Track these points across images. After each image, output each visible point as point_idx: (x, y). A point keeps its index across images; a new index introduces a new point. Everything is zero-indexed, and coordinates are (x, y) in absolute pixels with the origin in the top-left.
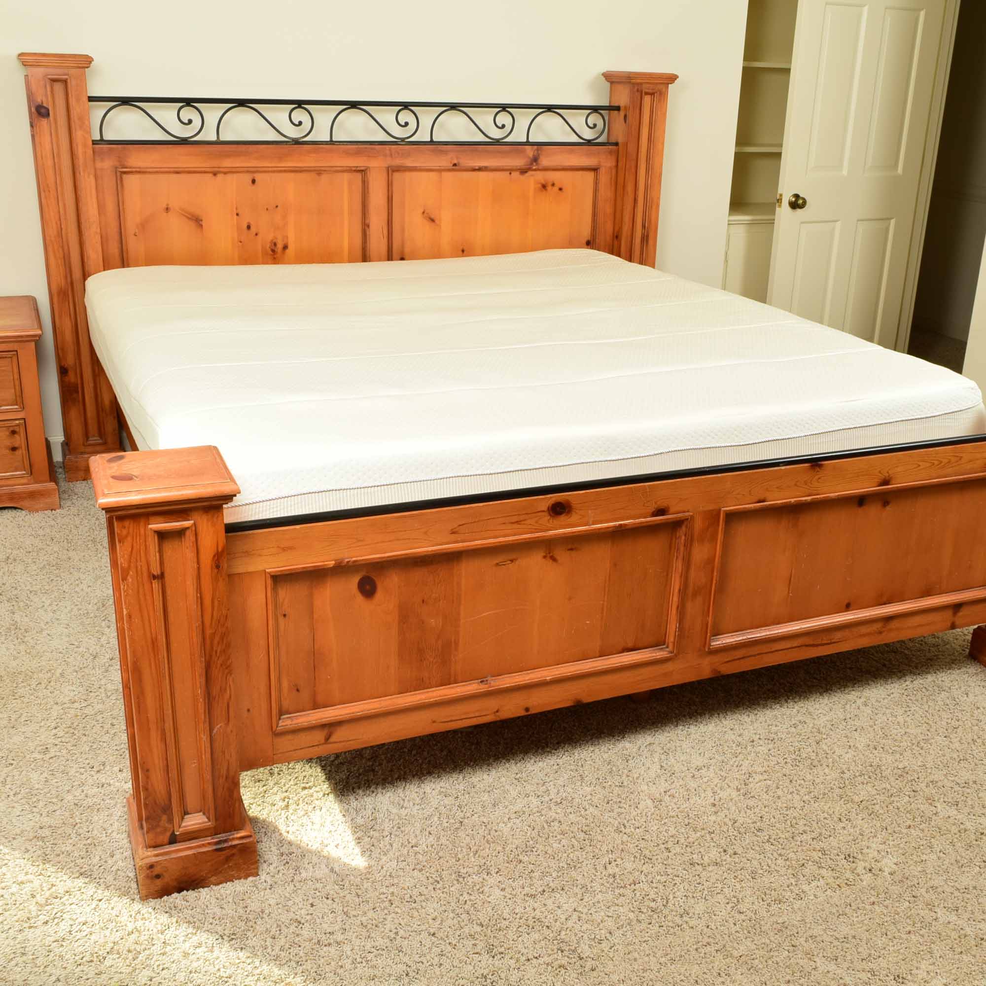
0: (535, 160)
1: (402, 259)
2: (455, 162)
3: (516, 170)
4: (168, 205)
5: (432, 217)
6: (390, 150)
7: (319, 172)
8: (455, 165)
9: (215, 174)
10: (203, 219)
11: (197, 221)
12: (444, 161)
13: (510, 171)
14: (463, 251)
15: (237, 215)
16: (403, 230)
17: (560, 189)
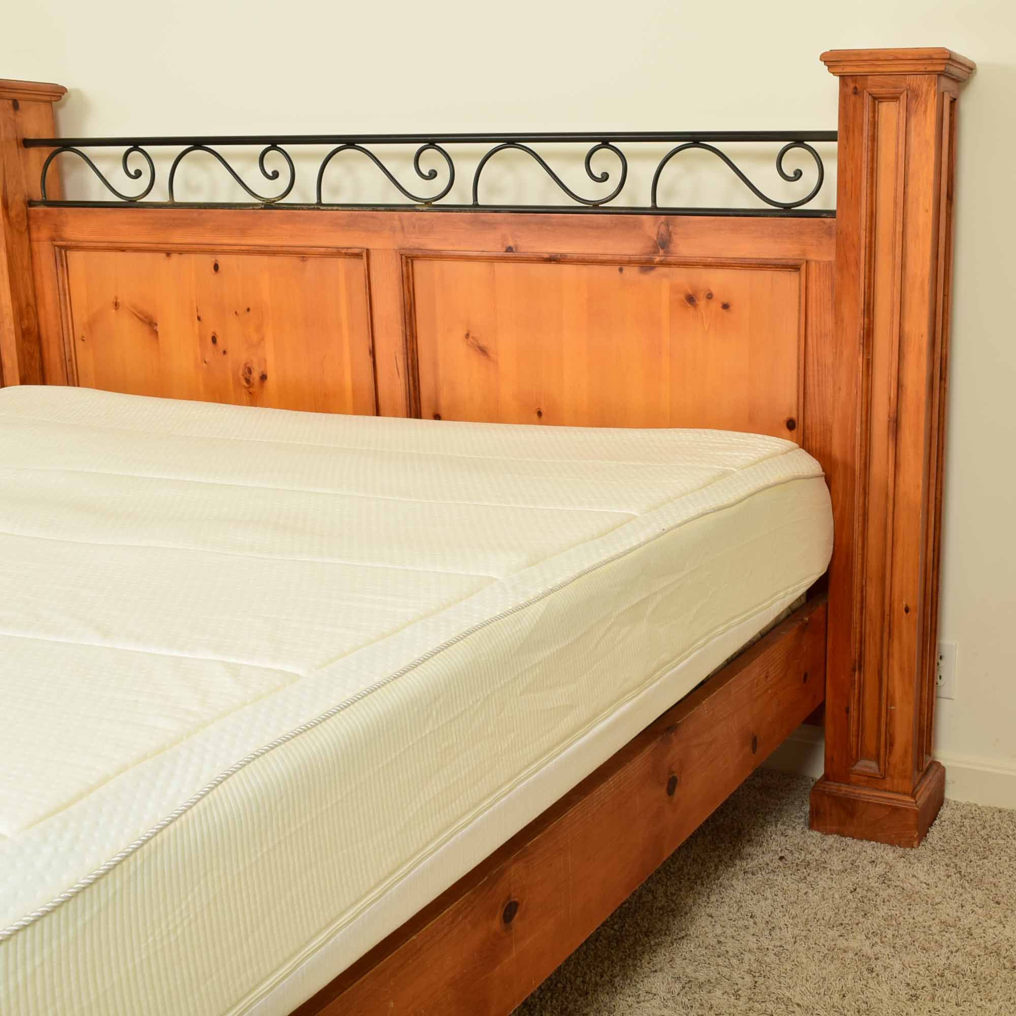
0: (664, 243)
1: (437, 417)
2: (511, 244)
3: (630, 263)
4: (116, 298)
5: (483, 343)
6: (400, 220)
7: (302, 255)
8: (509, 249)
9: (168, 254)
10: (158, 324)
11: (150, 324)
12: (491, 243)
13: (621, 264)
14: (540, 414)
15: (199, 319)
16: (435, 364)
17: (726, 306)
